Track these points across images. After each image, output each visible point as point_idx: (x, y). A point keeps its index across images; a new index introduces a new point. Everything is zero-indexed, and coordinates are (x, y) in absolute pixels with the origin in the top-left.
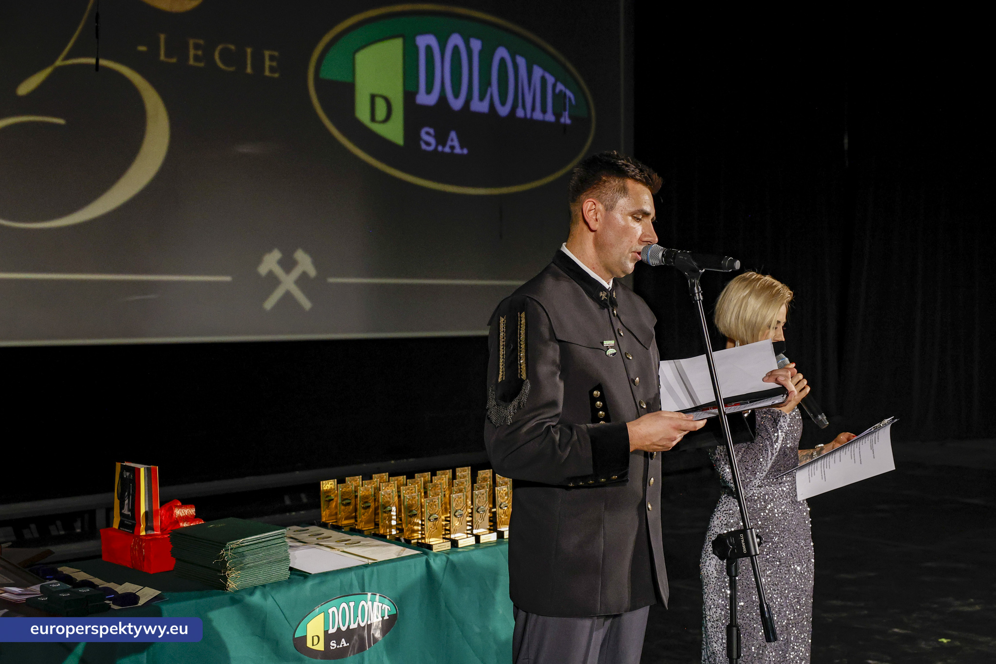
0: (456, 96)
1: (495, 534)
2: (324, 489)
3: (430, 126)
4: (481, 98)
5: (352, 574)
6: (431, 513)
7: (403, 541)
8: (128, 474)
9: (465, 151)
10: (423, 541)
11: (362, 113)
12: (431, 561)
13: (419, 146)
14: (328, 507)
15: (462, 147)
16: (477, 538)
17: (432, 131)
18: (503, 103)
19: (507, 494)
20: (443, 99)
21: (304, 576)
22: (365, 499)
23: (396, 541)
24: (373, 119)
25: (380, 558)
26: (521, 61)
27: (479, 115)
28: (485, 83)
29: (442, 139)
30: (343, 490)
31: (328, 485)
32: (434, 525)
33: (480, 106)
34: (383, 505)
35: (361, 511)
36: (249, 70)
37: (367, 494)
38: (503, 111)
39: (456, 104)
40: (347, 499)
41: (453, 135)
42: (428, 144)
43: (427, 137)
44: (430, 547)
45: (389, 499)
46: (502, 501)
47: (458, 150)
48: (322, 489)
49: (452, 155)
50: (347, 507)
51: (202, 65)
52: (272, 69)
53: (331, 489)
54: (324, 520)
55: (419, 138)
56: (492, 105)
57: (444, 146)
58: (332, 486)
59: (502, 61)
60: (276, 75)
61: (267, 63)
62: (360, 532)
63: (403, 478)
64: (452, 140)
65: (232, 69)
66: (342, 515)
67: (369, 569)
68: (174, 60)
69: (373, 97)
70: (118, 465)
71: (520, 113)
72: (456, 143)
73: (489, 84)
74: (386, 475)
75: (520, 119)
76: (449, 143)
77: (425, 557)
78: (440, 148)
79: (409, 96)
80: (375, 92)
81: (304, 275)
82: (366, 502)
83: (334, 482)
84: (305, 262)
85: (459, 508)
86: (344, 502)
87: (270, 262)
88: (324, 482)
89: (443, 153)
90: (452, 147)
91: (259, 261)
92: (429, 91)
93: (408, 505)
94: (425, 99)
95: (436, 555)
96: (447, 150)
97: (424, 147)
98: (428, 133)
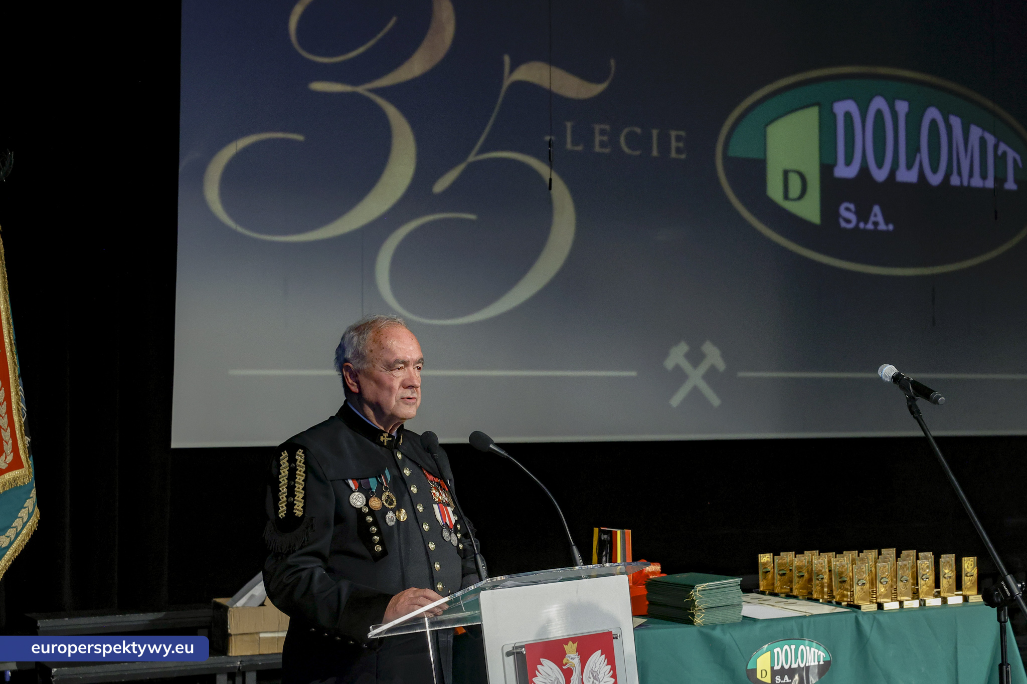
0: (880, 165)
1: (917, 601)
2: (762, 561)
3: (850, 202)
4: (909, 167)
5: (793, 622)
6: (859, 578)
7: (834, 603)
8: (605, 536)
9: (891, 227)
10: (852, 603)
11: (775, 191)
12: (860, 618)
13: (839, 224)
14: (765, 578)
15: (887, 223)
16: (901, 603)
17: (852, 206)
18: (935, 170)
19: (928, 567)
20: (864, 170)
21: (754, 620)
22: (799, 568)
23: (829, 603)
24: (786, 197)
25: (815, 612)
26: (955, 122)
27: (906, 185)
28: (913, 149)
29: (863, 214)
30: (780, 562)
31: (764, 558)
32: (862, 589)
33: (907, 176)
34: (817, 573)
35: (796, 579)
36: (655, 153)
37: (801, 564)
38: (935, 179)
39: (880, 175)
40: (782, 570)
41: (876, 209)
42: (848, 221)
43: (847, 213)
44: (859, 607)
45: (821, 568)
46: (924, 573)
47: (882, 227)
48: (759, 561)
49: (876, 232)
50: (783, 577)
51: (607, 151)
52: (678, 151)
53: (768, 561)
54: (761, 589)
55: (837, 215)
56: (921, 174)
57: (866, 222)
58: (768, 559)
59: (933, 123)
60: (683, 156)
61: (674, 144)
62: (795, 597)
63: (833, 555)
64: (875, 215)
65: (637, 153)
66: (778, 584)
67: (807, 619)
68: (580, 148)
69: (786, 173)
70: (596, 530)
71: (955, 181)
72: (880, 219)
73: (918, 150)
74: (816, 553)
75: (955, 188)
76: (872, 219)
77: (854, 615)
78: (862, 225)
79: (826, 169)
80: (788, 167)
81: (713, 369)
82: (800, 572)
83: (770, 555)
84: (713, 355)
85: (884, 576)
86: (781, 572)
87: (677, 356)
88: (762, 555)
89: (865, 231)
90: (876, 224)
91: (665, 355)
92: (848, 162)
93: (838, 572)
94: (845, 171)
95: (864, 613)
96: (870, 226)
97: (843, 224)
98: (848, 209)
